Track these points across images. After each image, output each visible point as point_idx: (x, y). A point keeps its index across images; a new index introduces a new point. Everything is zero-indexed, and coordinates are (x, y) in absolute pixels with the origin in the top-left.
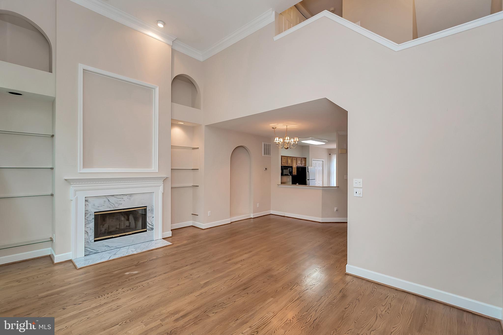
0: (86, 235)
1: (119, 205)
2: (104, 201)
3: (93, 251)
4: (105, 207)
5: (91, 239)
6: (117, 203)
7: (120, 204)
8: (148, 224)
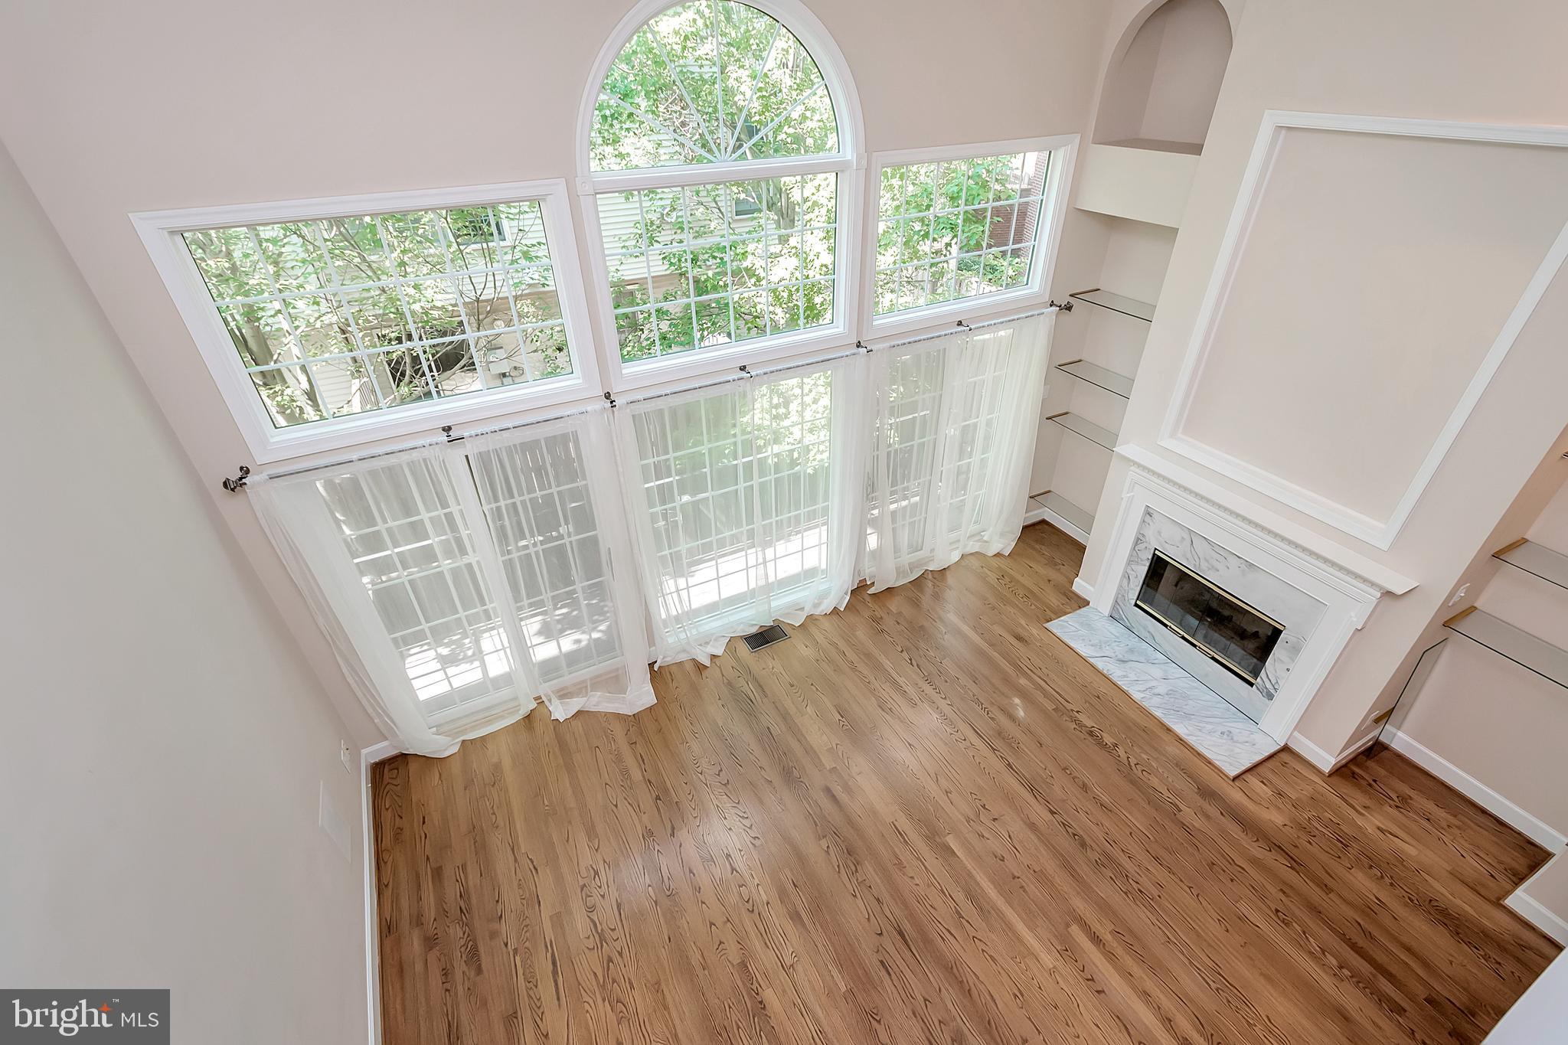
0: (1125, 581)
1: (1209, 569)
2: (1183, 538)
3: (1126, 620)
4: (1178, 555)
5: (1131, 596)
6: (1207, 561)
7: (1213, 567)
8: (1263, 673)
